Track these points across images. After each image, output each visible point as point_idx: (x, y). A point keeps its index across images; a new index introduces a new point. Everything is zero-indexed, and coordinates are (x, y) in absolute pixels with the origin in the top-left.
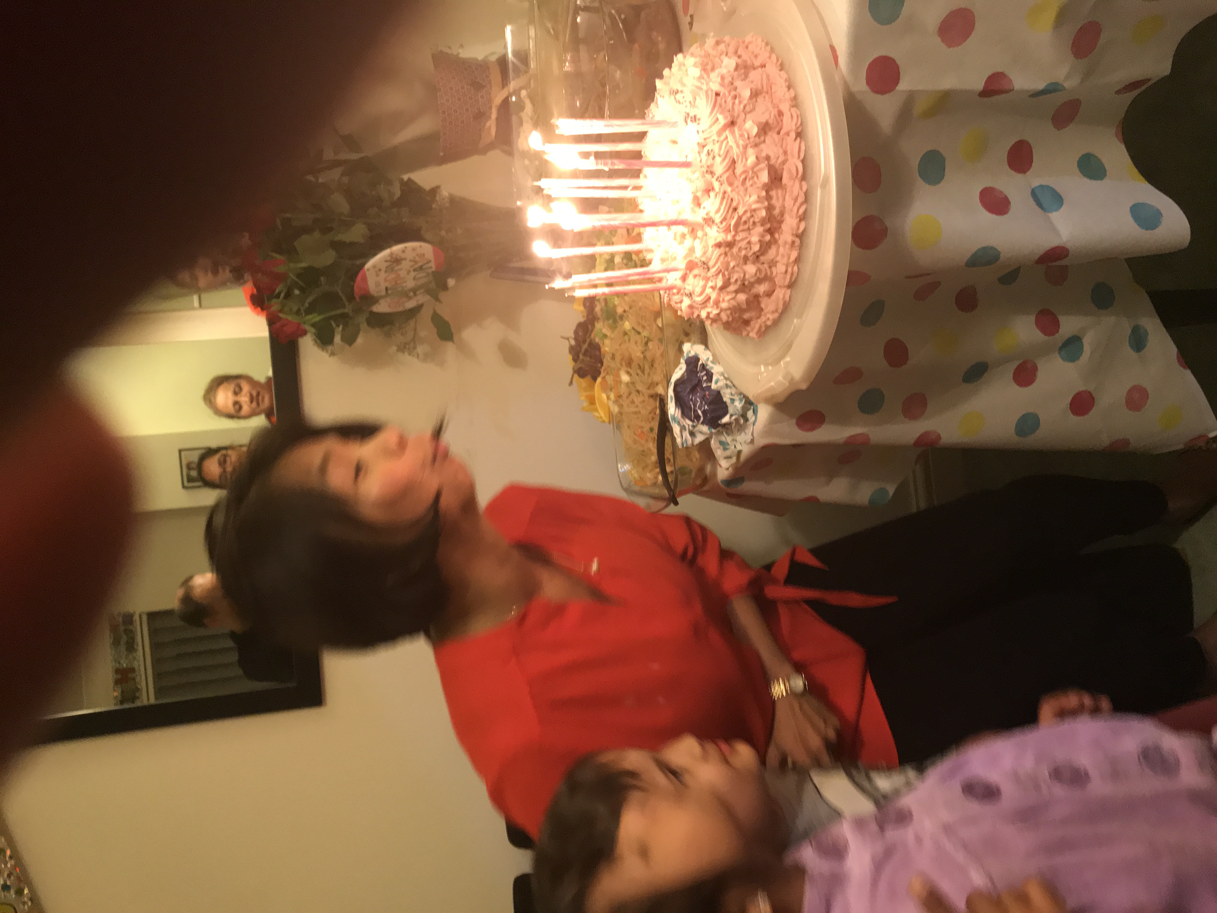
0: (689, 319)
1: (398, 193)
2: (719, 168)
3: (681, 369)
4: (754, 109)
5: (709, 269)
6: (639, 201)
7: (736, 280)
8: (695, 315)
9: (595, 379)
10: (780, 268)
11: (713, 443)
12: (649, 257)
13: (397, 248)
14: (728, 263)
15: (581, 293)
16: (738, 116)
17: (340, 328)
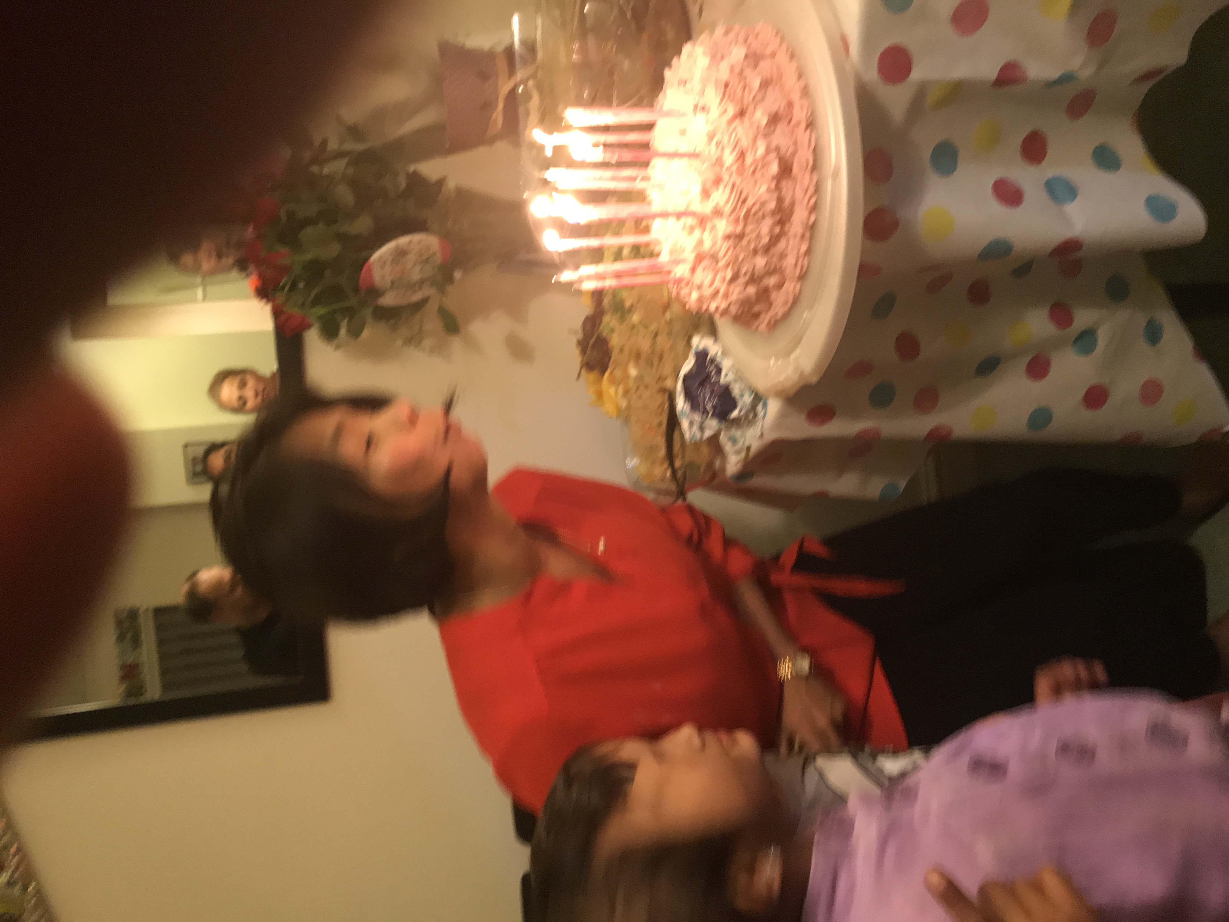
0: (697, 313)
1: (403, 185)
2: (729, 158)
3: (689, 363)
4: (763, 98)
5: (717, 262)
6: (648, 192)
7: (745, 274)
8: (704, 307)
9: (603, 372)
10: (790, 261)
11: (723, 438)
12: (657, 249)
13: (403, 241)
14: (737, 258)
15: (589, 286)
16: (748, 106)
17: (346, 321)
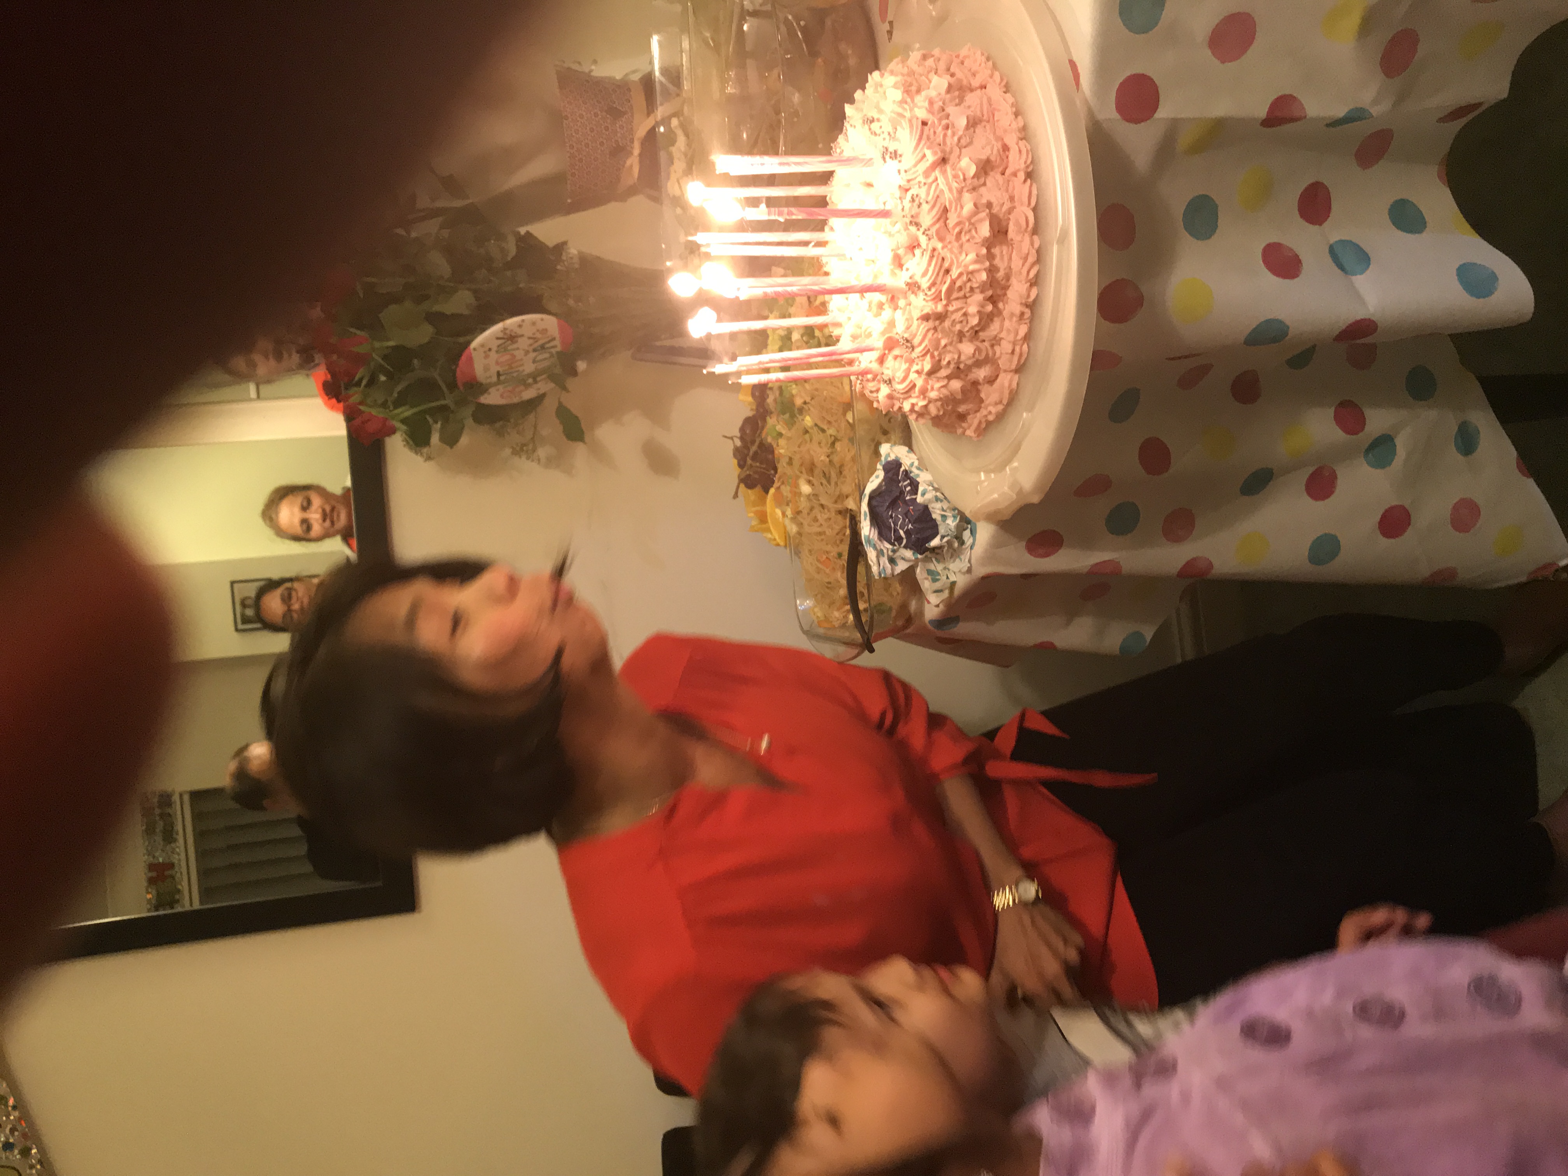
0: (888, 413)
1: (513, 251)
2: (927, 218)
3: (877, 477)
4: (971, 142)
5: (913, 349)
6: (824, 261)
7: (949, 363)
8: (896, 408)
9: (767, 491)
10: (1006, 347)
11: (919, 572)
12: (836, 332)
13: (512, 322)
14: (938, 341)
15: (749, 380)
16: (952, 151)
17: (439, 425)
